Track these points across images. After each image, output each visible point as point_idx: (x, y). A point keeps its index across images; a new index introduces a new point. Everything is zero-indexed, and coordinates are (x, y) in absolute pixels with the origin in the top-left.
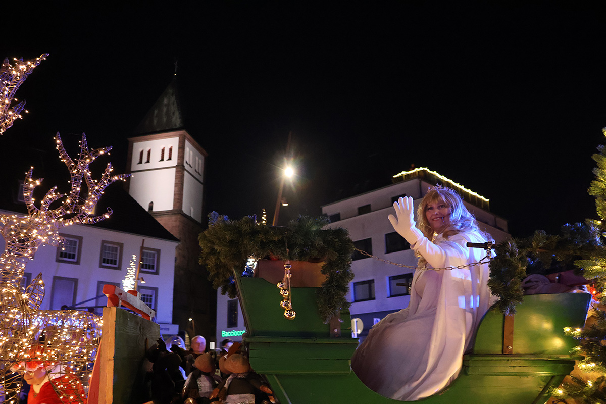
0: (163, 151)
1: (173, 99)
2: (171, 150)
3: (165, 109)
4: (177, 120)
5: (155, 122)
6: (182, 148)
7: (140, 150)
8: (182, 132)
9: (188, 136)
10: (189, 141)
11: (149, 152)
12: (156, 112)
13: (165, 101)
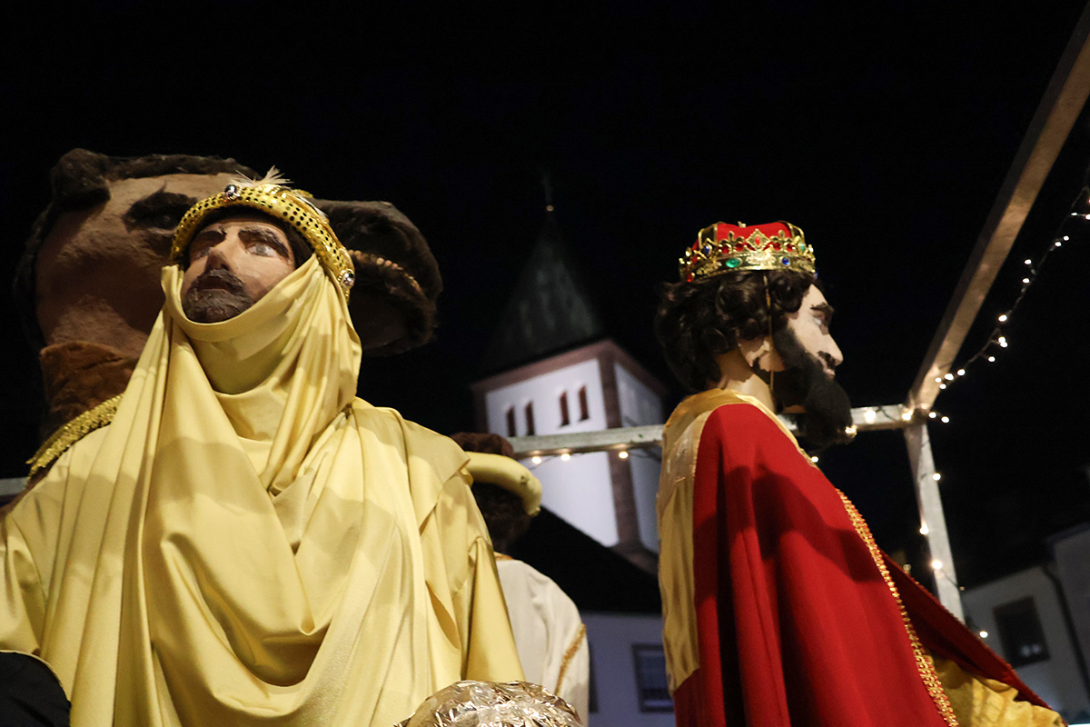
0: (564, 401)
1: (559, 269)
2: (583, 395)
3: (545, 298)
4: (581, 317)
5: (528, 331)
6: (609, 386)
7: (505, 408)
8: (605, 346)
9: (618, 352)
10: (624, 364)
11: (529, 411)
12: (524, 308)
13: (541, 277)
